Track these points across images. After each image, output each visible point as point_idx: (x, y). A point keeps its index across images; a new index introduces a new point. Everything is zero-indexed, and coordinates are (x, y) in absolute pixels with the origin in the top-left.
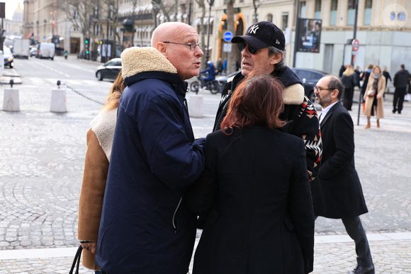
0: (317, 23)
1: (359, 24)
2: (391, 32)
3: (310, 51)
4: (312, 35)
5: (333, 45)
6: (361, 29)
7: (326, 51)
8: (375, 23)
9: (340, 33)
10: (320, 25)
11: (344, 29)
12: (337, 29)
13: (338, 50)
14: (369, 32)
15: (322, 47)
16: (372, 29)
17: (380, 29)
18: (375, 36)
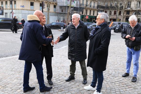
0: (2, 8)
1: (13, 8)
2: (21, 10)
3: (1, 15)
4: (1, 11)
5: (7, 13)
6: (14, 9)
7: (5, 15)
8: (17, 8)
9: (9, 10)
10: (3, 8)
11: (10, 9)
12: (8, 9)
13: (8, 14)
14: (16, 10)
15: (4, 14)
16: (16, 9)
17: (18, 9)
18: (17, 11)
